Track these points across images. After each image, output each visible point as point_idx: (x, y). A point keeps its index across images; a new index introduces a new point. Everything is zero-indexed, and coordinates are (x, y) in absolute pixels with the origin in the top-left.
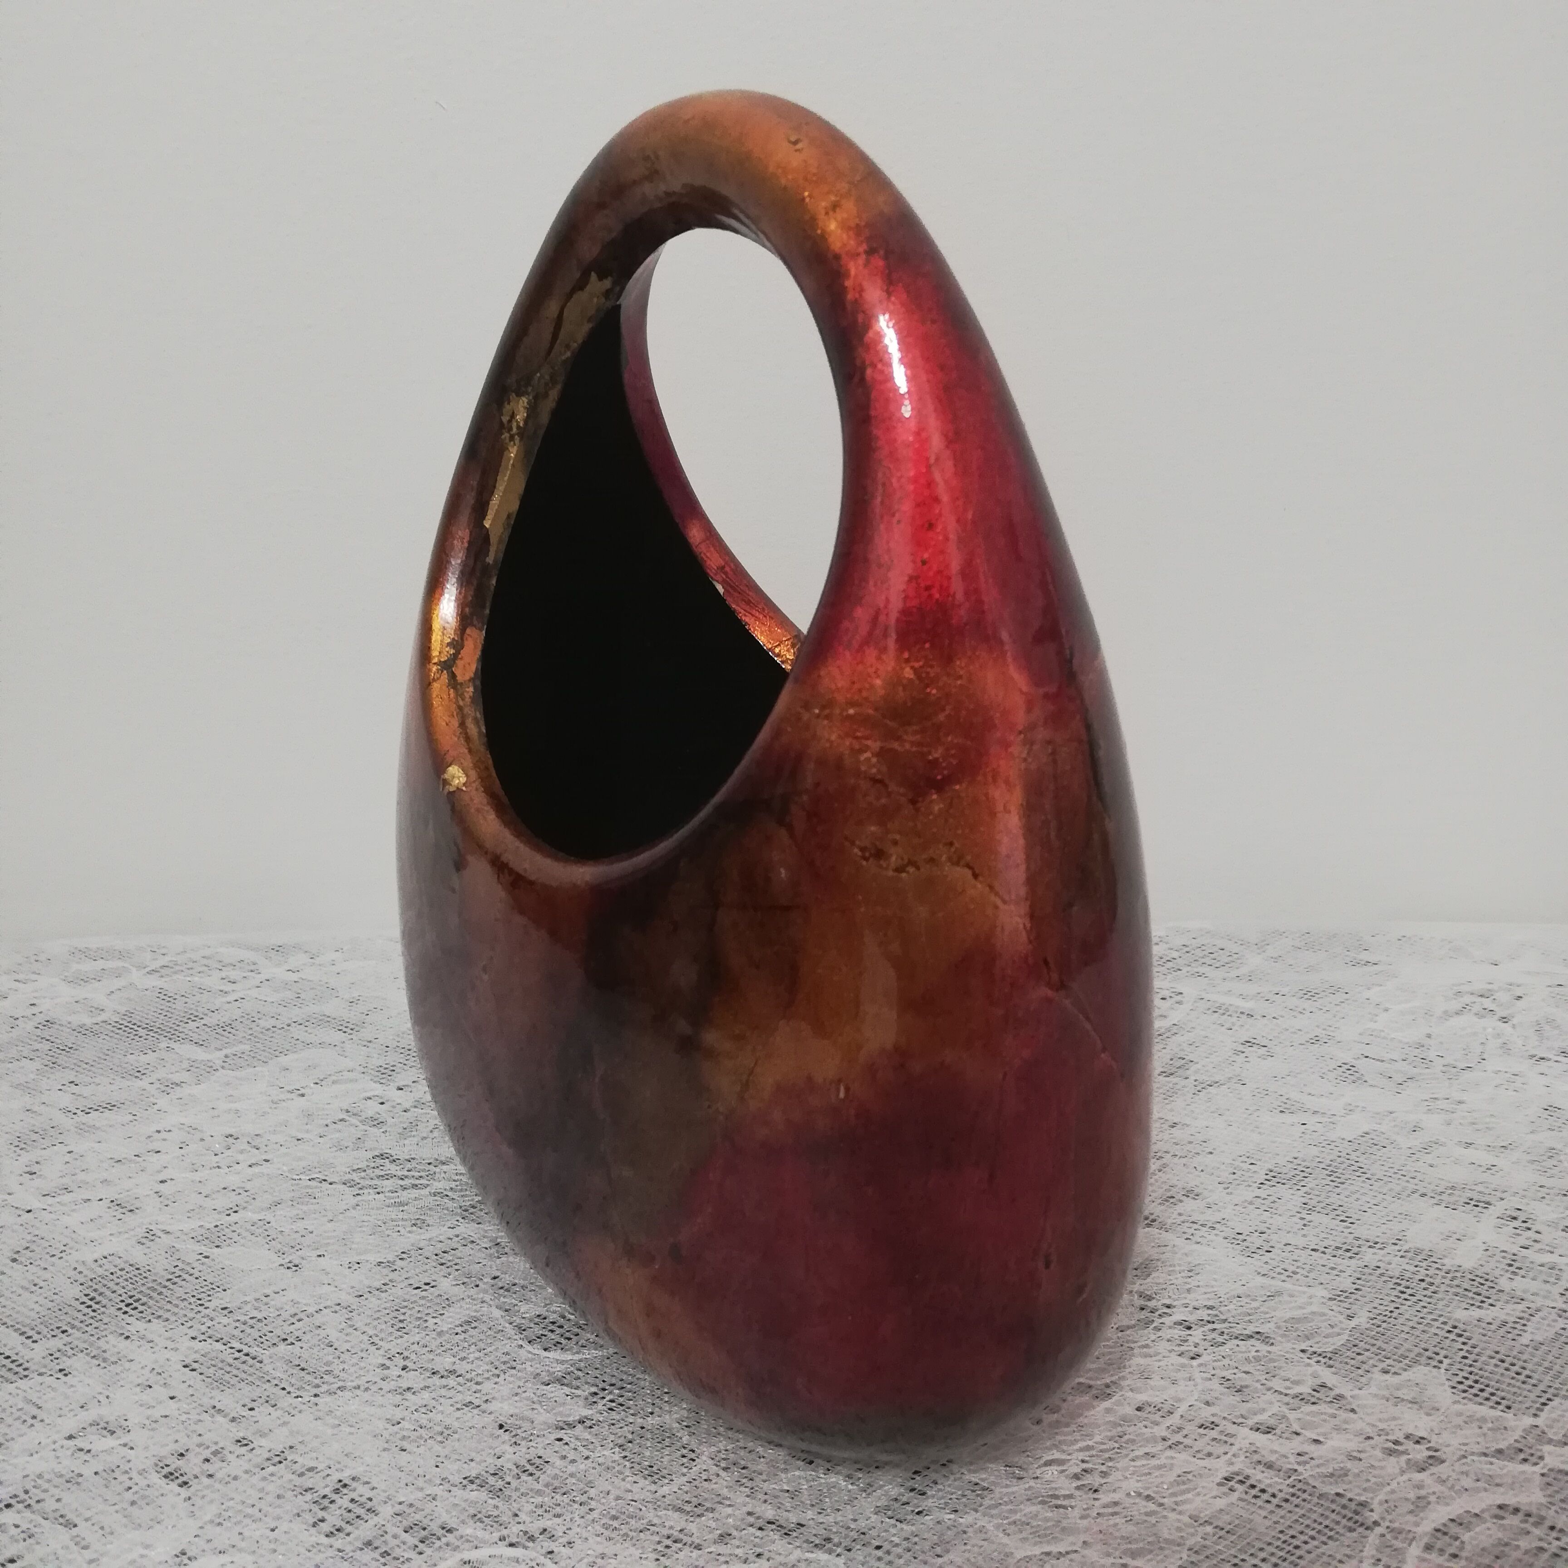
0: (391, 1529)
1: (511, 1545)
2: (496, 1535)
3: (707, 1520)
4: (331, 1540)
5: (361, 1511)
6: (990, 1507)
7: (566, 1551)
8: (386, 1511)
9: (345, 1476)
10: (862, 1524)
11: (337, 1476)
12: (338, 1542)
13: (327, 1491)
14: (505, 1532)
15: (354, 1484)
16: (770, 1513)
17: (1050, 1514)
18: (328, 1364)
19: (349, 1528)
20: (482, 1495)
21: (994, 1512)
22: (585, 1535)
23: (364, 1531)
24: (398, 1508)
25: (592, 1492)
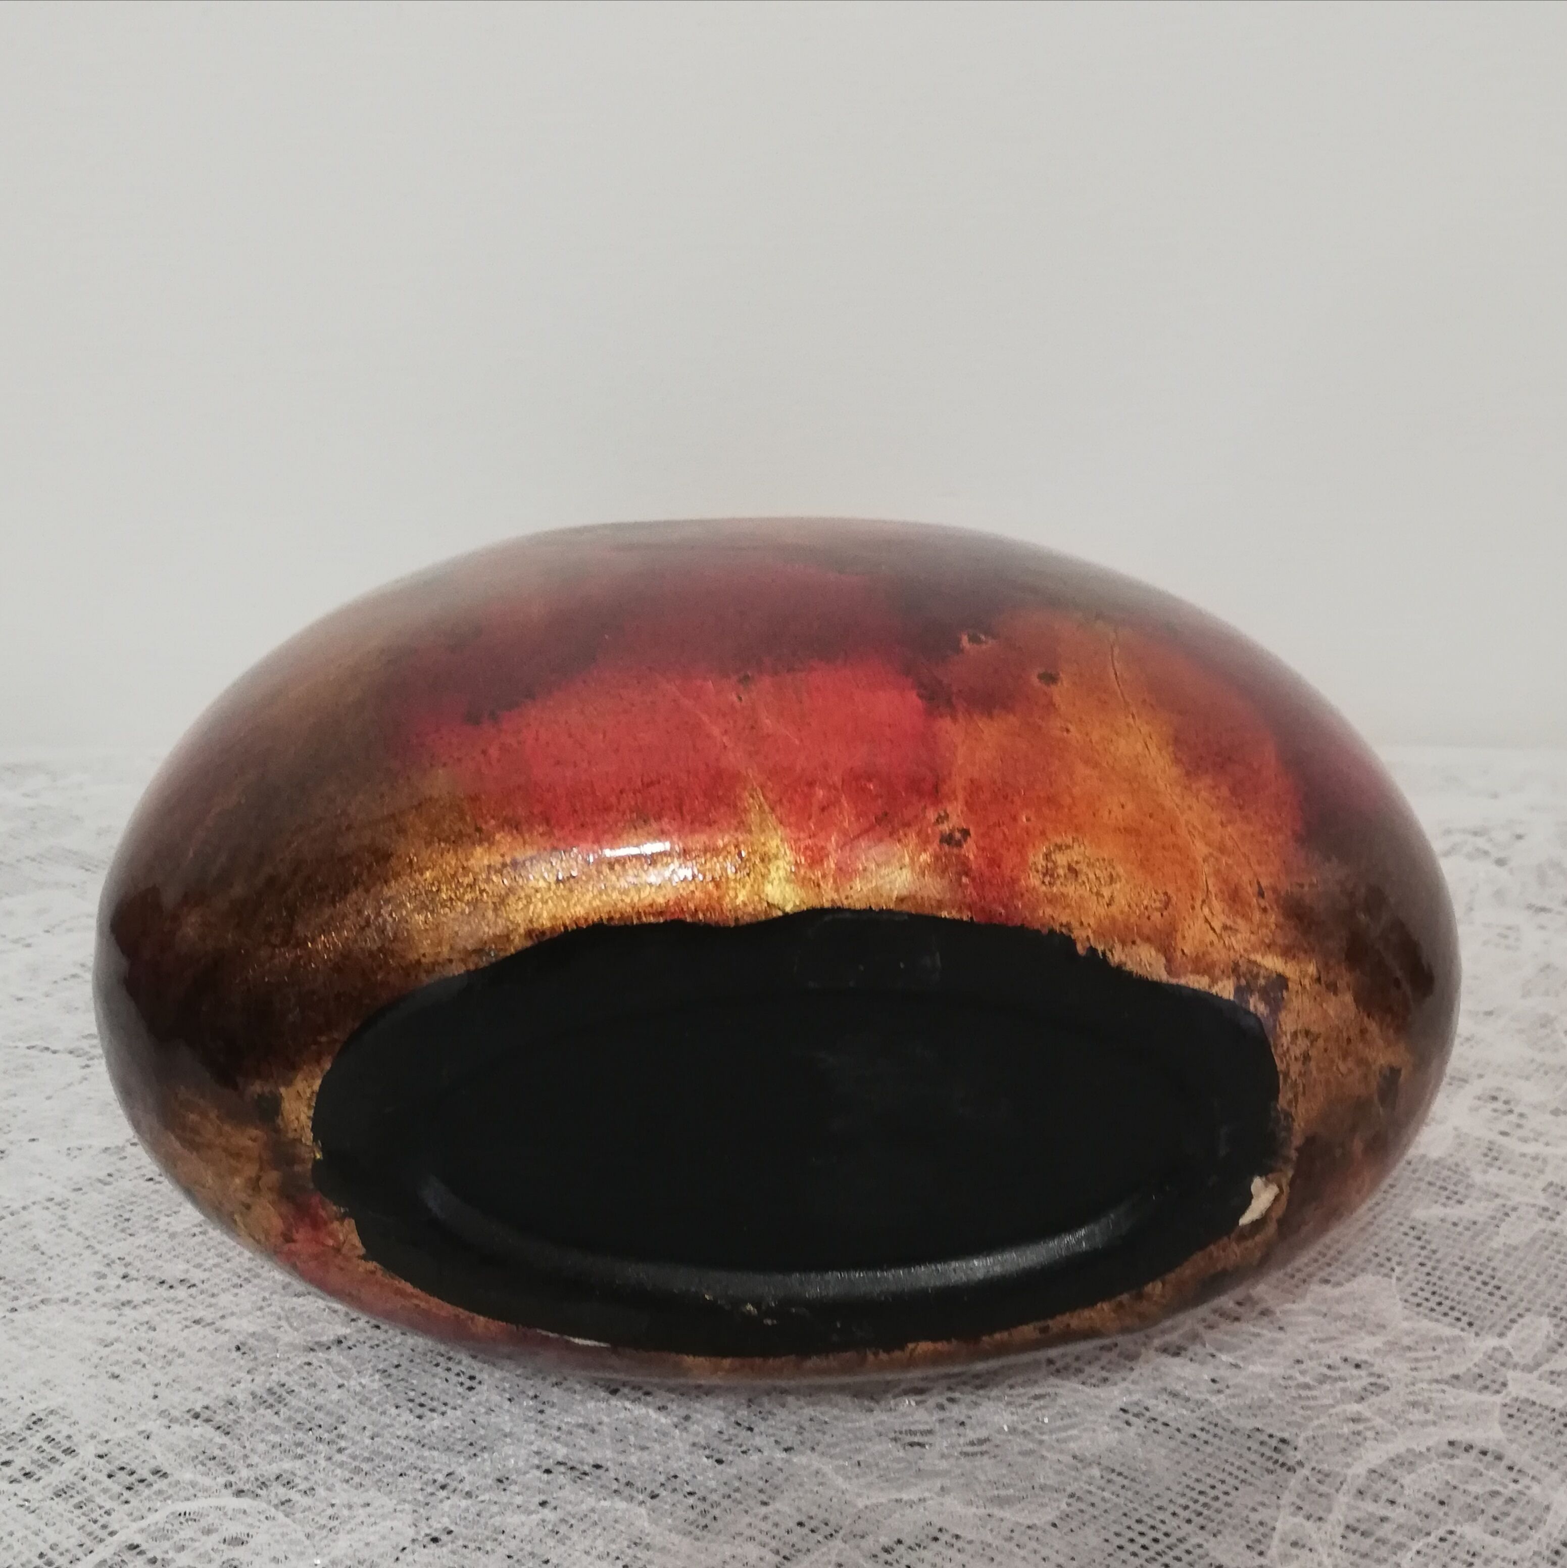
0: (92, 1475)
1: (240, 1493)
2: (221, 1480)
3: (485, 1463)
4: (15, 1487)
5: (58, 1454)
6: (829, 1446)
7: (306, 1501)
8: (88, 1451)
9: (39, 1408)
10: (674, 1465)
11: (28, 1411)
12: (26, 1488)
13: (15, 1428)
14: (232, 1478)
15: (51, 1419)
16: (561, 1452)
17: (901, 1454)
18: (31, 1270)
19: (40, 1473)
20: (208, 1431)
21: (833, 1451)
22: (331, 1481)
23: (59, 1475)
24: (103, 1450)
25: (343, 1429)
